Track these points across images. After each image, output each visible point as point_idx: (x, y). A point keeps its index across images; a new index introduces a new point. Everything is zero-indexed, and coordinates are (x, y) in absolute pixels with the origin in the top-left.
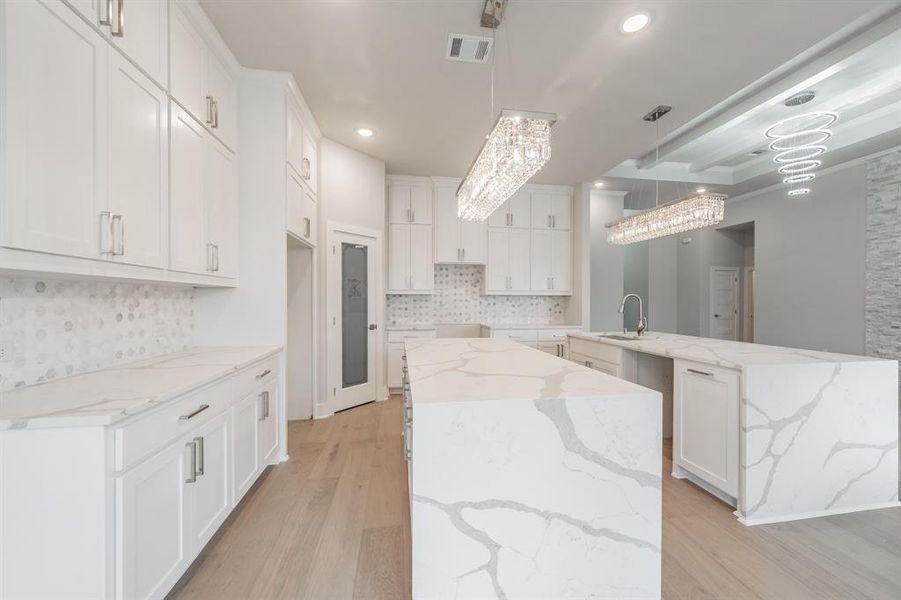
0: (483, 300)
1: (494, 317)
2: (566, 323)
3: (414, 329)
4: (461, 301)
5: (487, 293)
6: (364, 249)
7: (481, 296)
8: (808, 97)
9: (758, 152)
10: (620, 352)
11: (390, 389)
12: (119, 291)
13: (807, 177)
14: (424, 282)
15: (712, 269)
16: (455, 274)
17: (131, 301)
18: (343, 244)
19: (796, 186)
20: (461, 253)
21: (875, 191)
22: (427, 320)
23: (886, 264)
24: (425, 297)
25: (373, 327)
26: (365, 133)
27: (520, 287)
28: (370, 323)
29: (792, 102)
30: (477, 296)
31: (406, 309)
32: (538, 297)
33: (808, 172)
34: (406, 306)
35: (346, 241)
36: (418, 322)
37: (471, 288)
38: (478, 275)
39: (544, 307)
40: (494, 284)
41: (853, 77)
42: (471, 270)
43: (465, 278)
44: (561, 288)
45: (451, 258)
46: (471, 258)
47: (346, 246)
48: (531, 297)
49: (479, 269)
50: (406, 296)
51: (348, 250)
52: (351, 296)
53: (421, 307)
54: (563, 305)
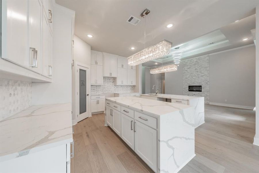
0: (115, 87)
1: (118, 91)
2: (135, 92)
3: (99, 95)
4: (109, 87)
5: (117, 85)
6: (85, 71)
8: (178, 48)
9: (167, 57)
10: (156, 98)
11: (92, 113)
12: (10, 83)
13: (178, 63)
14: (100, 82)
15: (157, 80)
16: (108, 80)
17: (14, 87)
18: (80, 69)
20: (111, 74)
21: (184, 67)
22: (100, 92)
23: (186, 80)
24: (100, 86)
25: (88, 95)
26: (90, 36)
27: (125, 83)
28: (87, 93)
29: (176, 48)
31: (94, 89)
32: (128, 86)
33: (178, 62)
34: (94, 88)
35: (80, 68)
36: (97, 93)
37: (112, 84)
39: (129, 88)
40: (119, 82)
41: (185, 46)
42: (112, 79)
43: (110, 81)
44: (134, 84)
45: (108, 75)
46: (113, 76)
47: (80, 70)
48: (127, 86)
49: (114, 79)
50: (94, 85)
51: (81, 71)
52: (82, 86)
53: (98, 89)
54: (133, 88)
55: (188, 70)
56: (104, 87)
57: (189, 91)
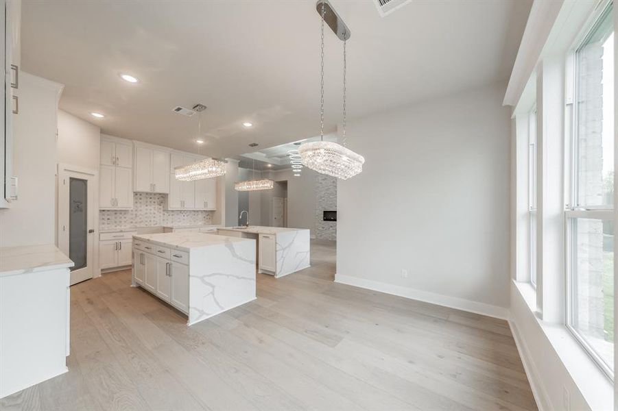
0: (165, 213)
1: (172, 222)
2: (213, 224)
3: (121, 231)
4: (151, 213)
5: (170, 209)
6: (85, 182)
7: (164, 211)
11: (102, 270)
13: (300, 170)
14: (126, 203)
16: (147, 198)
18: (70, 178)
19: (297, 173)
20: (152, 186)
22: (125, 225)
24: (126, 212)
25: (91, 231)
26: (98, 116)
27: (190, 206)
28: (89, 228)
30: (161, 211)
31: (108, 219)
32: (197, 211)
34: (108, 217)
35: (73, 176)
36: (118, 227)
37: (157, 206)
38: (162, 199)
39: (200, 216)
40: (173, 204)
42: (158, 197)
43: (153, 200)
44: (211, 207)
45: (144, 187)
46: (158, 190)
47: (72, 179)
48: (194, 211)
50: (108, 211)
51: (74, 182)
52: (75, 212)
53: (121, 218)
54: (211, 215)
55: (323, 182)
56: (136, 214)
57: (324, 220)
